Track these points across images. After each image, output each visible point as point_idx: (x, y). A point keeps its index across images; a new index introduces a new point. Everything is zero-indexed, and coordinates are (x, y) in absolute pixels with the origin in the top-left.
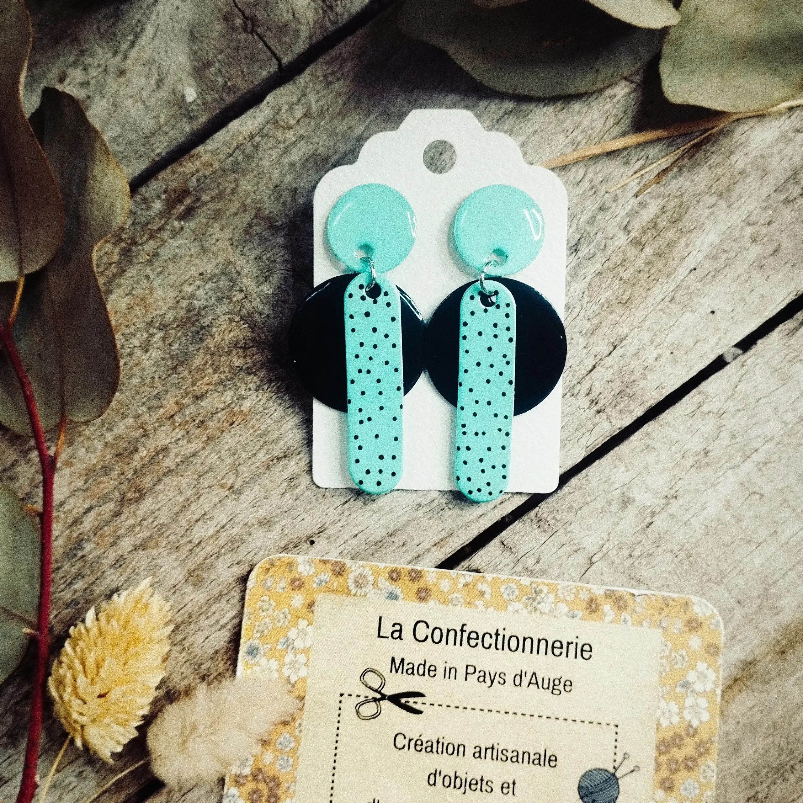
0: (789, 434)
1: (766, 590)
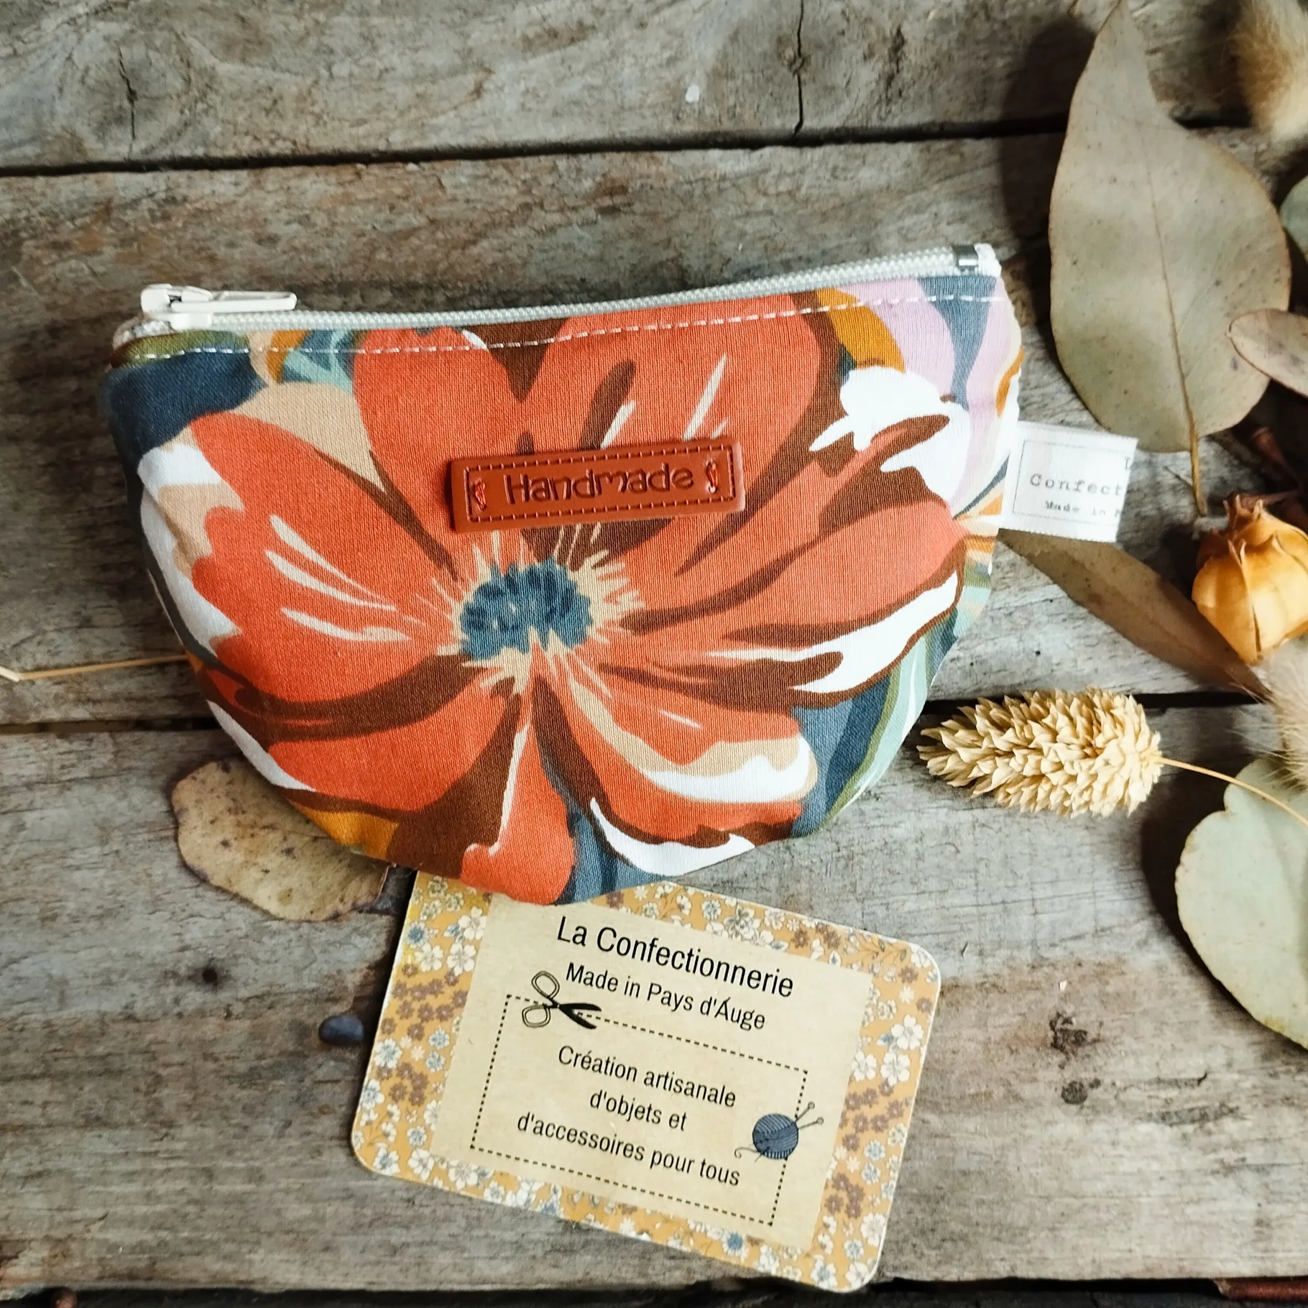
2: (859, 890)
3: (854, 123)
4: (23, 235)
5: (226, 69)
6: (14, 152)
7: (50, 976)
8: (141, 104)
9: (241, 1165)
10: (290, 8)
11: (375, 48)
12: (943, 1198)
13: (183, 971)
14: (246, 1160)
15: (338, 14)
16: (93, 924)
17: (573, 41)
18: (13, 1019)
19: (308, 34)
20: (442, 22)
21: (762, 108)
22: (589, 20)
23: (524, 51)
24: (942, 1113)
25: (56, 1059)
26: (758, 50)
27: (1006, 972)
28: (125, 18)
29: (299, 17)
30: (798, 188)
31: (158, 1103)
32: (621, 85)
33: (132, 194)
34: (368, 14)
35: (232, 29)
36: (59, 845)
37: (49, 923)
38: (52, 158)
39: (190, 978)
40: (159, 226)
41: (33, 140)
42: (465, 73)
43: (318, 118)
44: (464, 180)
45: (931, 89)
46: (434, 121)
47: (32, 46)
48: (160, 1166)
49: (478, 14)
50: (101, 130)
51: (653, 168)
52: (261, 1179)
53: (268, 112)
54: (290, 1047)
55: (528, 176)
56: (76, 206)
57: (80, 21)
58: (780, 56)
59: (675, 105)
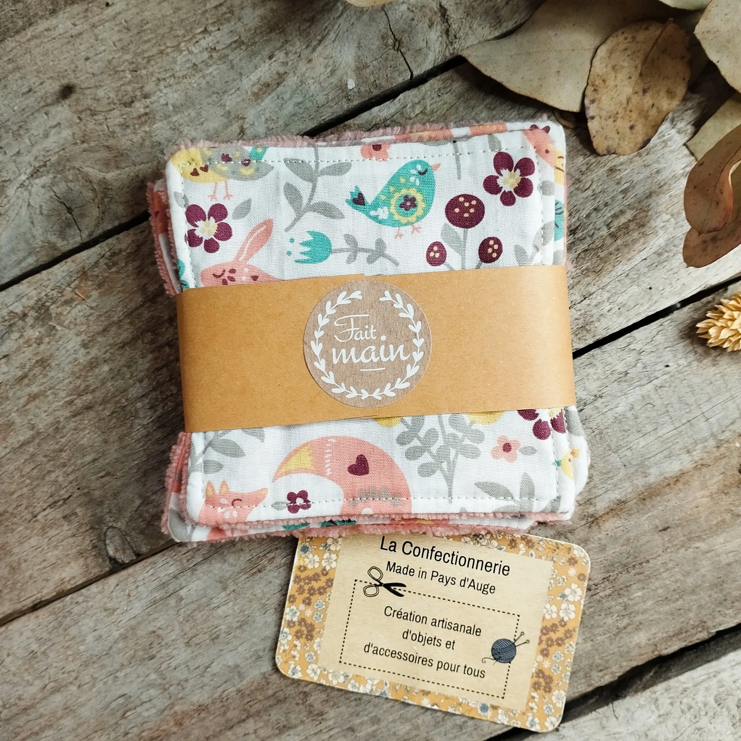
0: (679, 372)
1: (642, 462)
2: (613, 447)
3: (439, 62)
4: (47, 304)
5: (111, 175)
6: (24, 265)
7: (228, 667)
8: (76, 212)
9: (366, 718)
10: (129, 131)
11: (181, 132)
12: (723, 582)
14: (367, 715)
15: (154, 123)
16: (238, 631)
17: (278, 84)
18: (220, 696)
19: (144, 140)
20: (209, 104)
21: (389, 75)
22: (282, 70)
23: (256, 100)
24: (704, 540)
25: (251, 706)
26: (374, 47)
27: (705, 455)
28: (48, 172)
29: (135, 132)
30: (425, 108)
31: (311, 706)
32: (312, 96)
33: (92, 261)
34: (169, 116)
35: (104, 154)
36: (204, 600)
37: (215, 641)
38: (44, 259)
40: (113, 270)
41: (30, 254)
42: (231, 125)
45: (470, 28)
47: (7, 206)
48: (326, 736)
49: (225, 92)
50: (62, 234)
52: (379, 720)
56: (68, 278)
57: (26, 184)
58: (386, 45)
59: (344, 94)
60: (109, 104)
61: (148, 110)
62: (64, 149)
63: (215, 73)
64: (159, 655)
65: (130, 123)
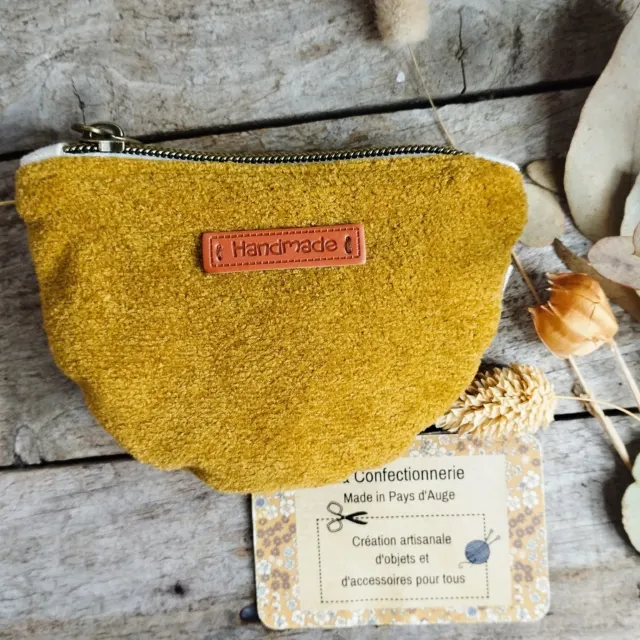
3: (497, 86)
5: (134, 85)
7: (94, 595)
8: (88, 109)
10: (165, 46)
11: (217, 66)
13: (164, 588)
15: (193, 47)
16: (113, 567)
17: (329, 52)
18: (78, 619)
19: (177, 60)
20: (253, 47)
21: (442, 82)
22: (337, 38)
23: (302, 60)
26: (437, 48)
28: (73, 60)
29: (171, 50)
30: (466, 128)
32: (359, 75)
34: (210, 45)
35: (134, 61)
36: (91, 526)
39: (168, 591)
42: (269, 76)
43: (188, 109)
44: (273, 139)
46: (253, 106)
47: (22, 80)
49: (273, 41)
51: (382, 124)
53: (159, 108)
54: (226, 624)
55: (311, 134)
57: (47, 63)
58: (450, 50)
59: (391, 85)
60: (155, 11)
61: (191, 32)
62: (95, 42)
63: (270, 17)
64: (32, 562)
65: (169, 38)
